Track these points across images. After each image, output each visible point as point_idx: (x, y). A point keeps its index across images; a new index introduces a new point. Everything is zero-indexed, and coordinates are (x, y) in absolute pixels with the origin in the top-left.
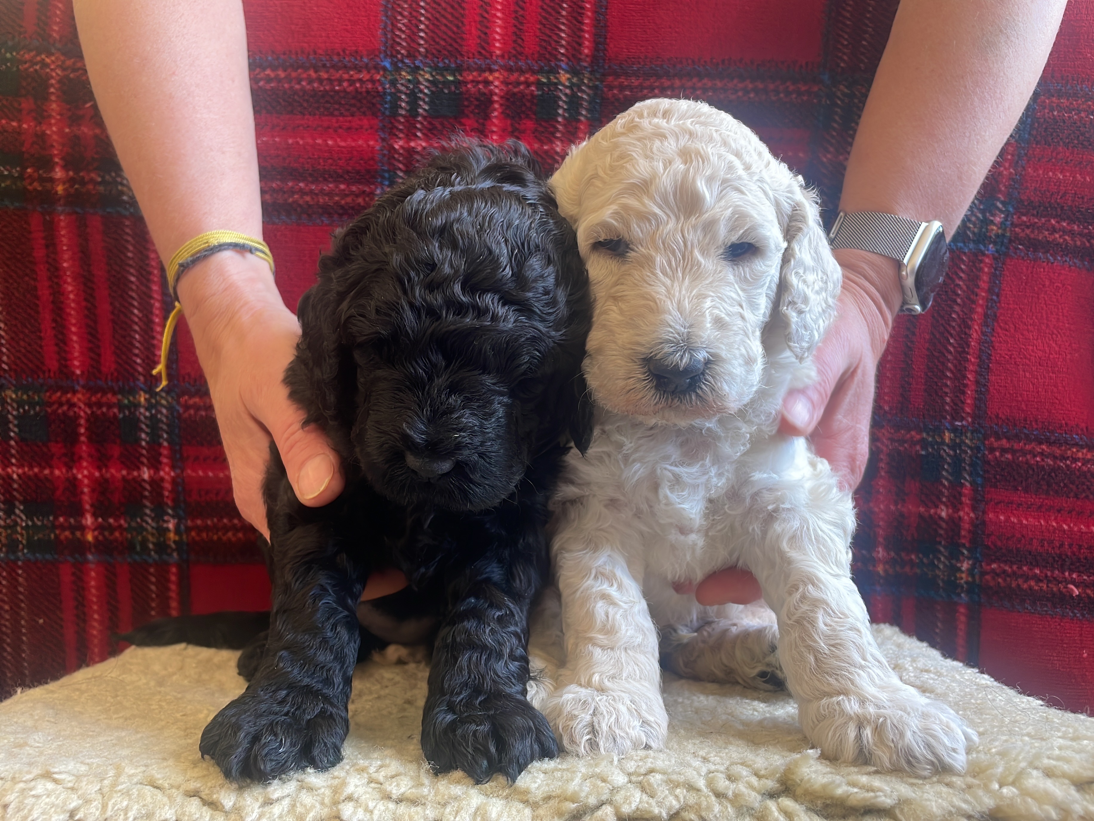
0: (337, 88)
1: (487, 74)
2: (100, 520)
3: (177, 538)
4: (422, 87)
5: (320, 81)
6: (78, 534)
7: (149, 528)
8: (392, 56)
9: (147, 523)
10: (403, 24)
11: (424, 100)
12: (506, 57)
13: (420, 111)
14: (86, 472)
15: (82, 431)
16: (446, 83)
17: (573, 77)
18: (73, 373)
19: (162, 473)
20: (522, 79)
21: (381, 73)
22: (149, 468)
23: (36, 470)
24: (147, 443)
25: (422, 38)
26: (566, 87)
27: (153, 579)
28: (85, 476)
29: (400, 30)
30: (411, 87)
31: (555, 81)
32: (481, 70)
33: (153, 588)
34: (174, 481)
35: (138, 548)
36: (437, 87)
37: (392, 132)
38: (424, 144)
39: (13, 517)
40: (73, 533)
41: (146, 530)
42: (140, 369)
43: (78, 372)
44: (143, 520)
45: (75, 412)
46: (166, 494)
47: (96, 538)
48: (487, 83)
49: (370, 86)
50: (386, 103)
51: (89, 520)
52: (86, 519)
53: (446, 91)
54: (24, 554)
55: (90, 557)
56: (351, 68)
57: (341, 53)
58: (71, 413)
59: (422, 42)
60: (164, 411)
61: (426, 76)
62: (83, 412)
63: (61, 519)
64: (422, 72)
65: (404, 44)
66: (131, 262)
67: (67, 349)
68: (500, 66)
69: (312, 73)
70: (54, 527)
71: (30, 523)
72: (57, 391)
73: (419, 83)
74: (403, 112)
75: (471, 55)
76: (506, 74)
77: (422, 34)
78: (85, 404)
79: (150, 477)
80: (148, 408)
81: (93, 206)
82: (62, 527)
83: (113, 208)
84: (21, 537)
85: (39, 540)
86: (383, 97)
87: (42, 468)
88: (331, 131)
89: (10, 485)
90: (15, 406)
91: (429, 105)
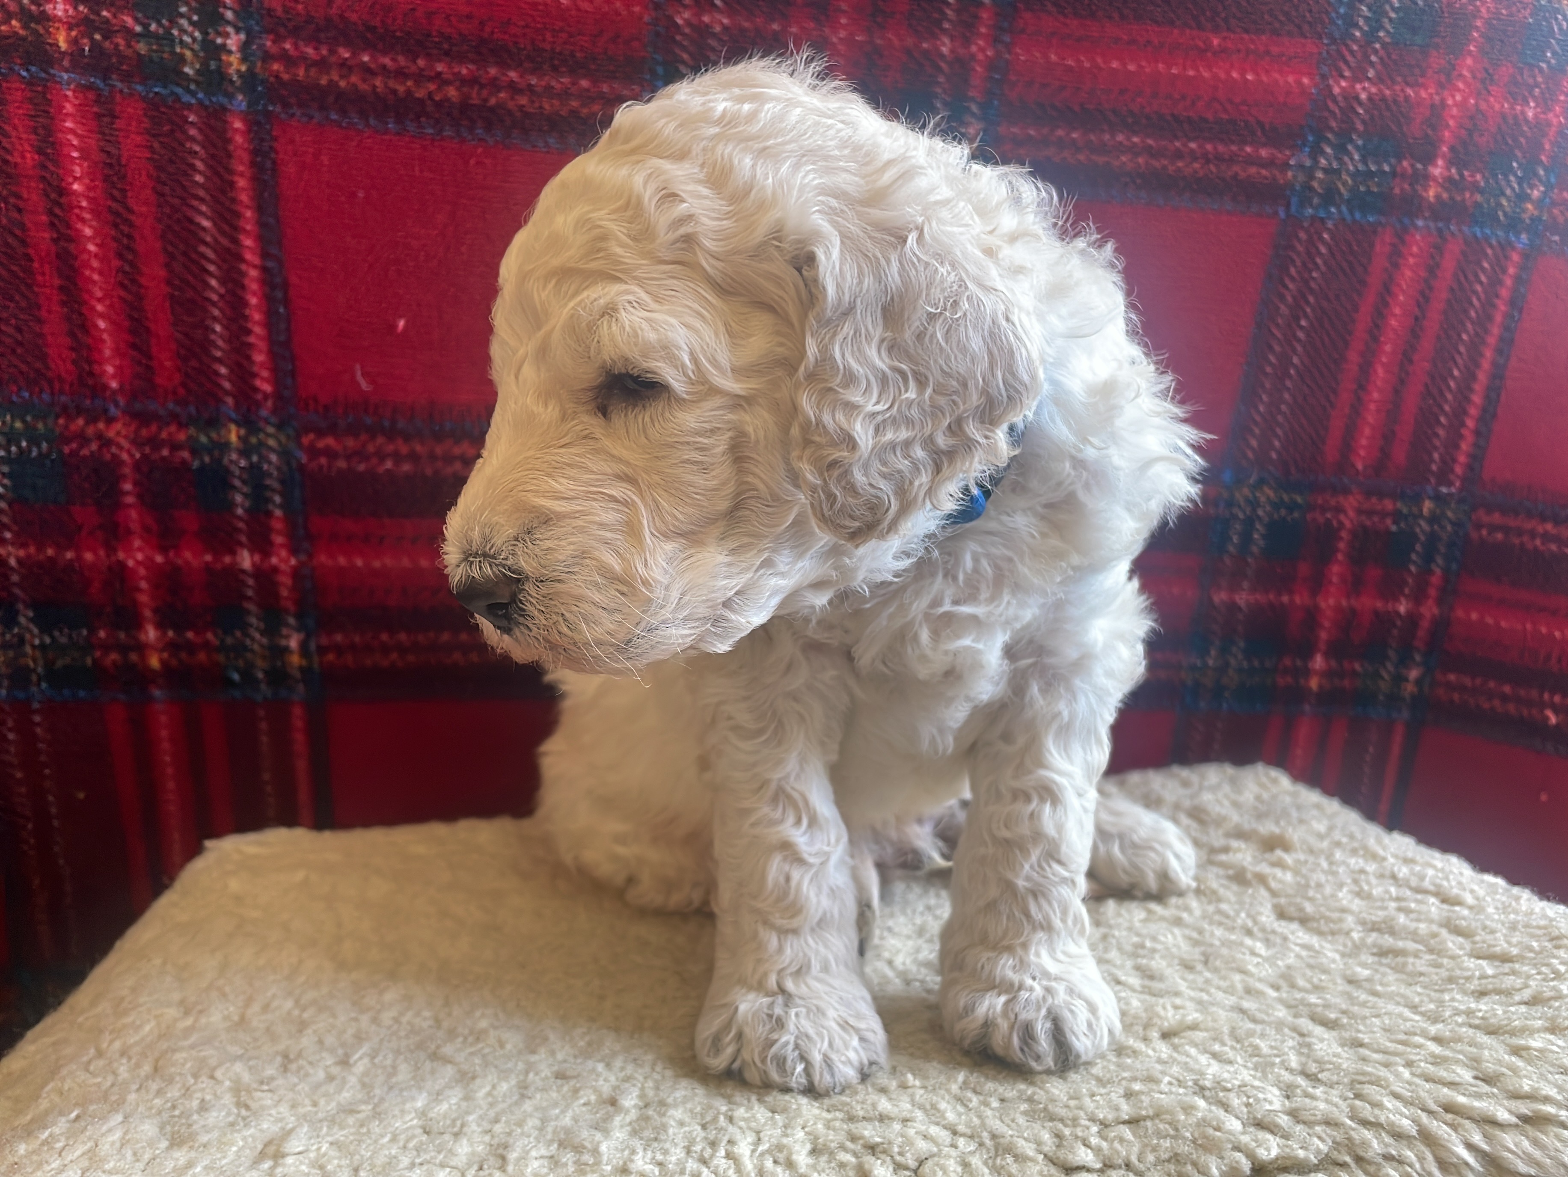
2: (171, 633)
3: (304, 663)
7: (256, 647)
9: (253, 639)
14: (139, 556)
15: (128, 487)
18: (106, 387)
19: (274, 560)
22: (252, 552)
23: (50, 552)
24: (247, 511)
27: (264, 727)
28: (138, 563)
33: (265, 739)
34: (296, 573)
35: (238, 677)
39: (16, 630)
40: (124, 656)
41: (251, 650)
42: (227, 385)
43: (114, 385)
44: (246, 635)
45: (113, 455)
46: (285, 593)
47: (164, 663)
51: (151, 634)
52: (146, 633)
54: (41, 691)
55: (157, 693)
58: (108, 457)
60: (274, 458)
62: (127, 452)
63: (102, 634)
66: (201, 193)
67: (89, 341)
70: (91, 645)
71: (48, 640)
72: (76, 418)
78: (134, 442)
79: (254, 565)
80: (245, 452)
81: (127, 77)
82: (106, 648)
83: (165, 87)
84: (34, 663)
85: (66, 667)
87: (62, 549)
89: (5, 576)
90: (3, 441)
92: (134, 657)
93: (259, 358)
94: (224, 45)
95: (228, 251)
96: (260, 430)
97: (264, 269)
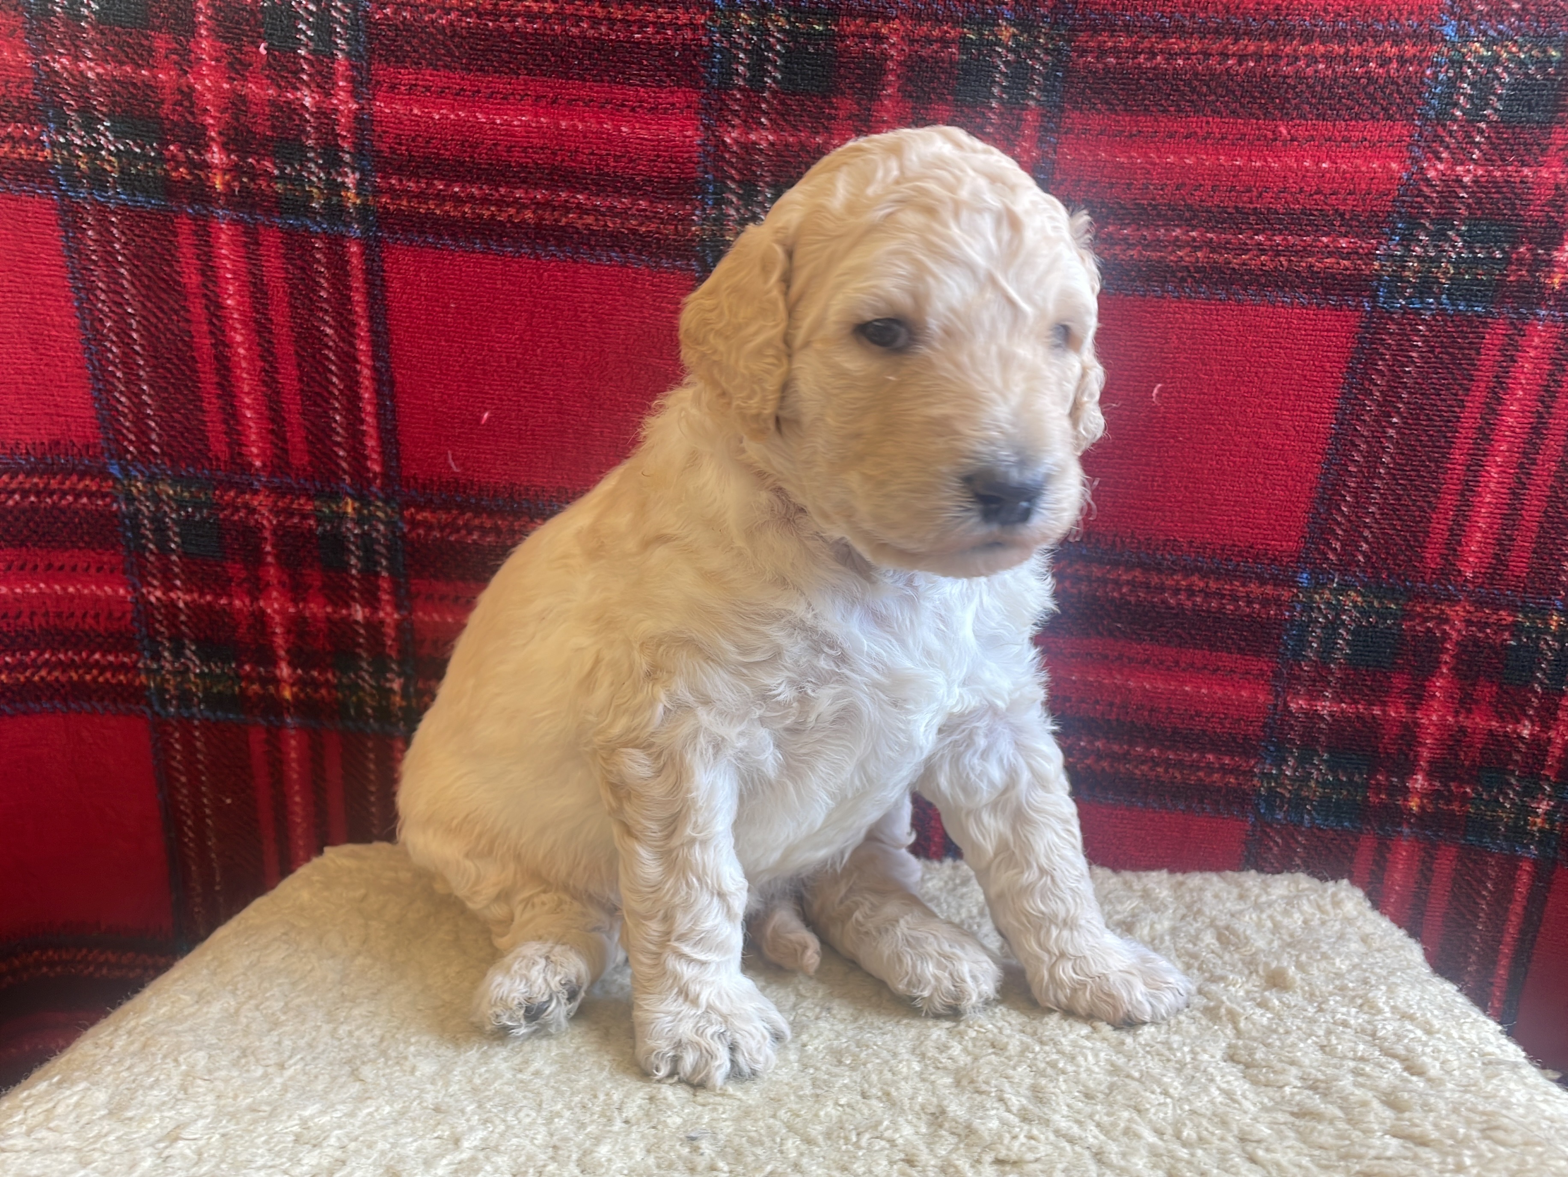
0: (637, 36)
1: (879, 23)
2: (299, 671)
3: (404, 704)
4: (772, 40)
5: (611, 21)
7: (367, 687)
9: (364, 680)
11: (774, 63)
13: (768, 81)
14: (276, 606)
15: (268, 548)
16: (811, 36)
17: (1021, 32)
18: (251, 465)
19: (381, 614)
20: (937, 33)
21: (708, 13)
22: (363, 607)
23: (209, 598)
24: (359, 572)
26: (1009, 50)
27: (373, 758)
28: (275, 611)
30: (755, 39)
31: (992, 37)
32: (870, 16)
33: (371, 766)
34: (398, 625)
36: (796, 42)
37: (721, 114)
38: (770, 137)
39: (183, 660)
40: (264, 687)
41: (363, 689)
42: (344, 465)
43: (258, 463)
44: (357, 676)
45: (256, 521)
46: (389, 642)
47: (295, 696)
48: (879, 38)
49: (688, 35)
50: (713, 65)
51: (284, 671)
52: (281, 669)
53: (811, 50)
54: (200, 710)
55: (289, 720)
58: (252, 522)
60: (381, 527)
61: (778, 23)
62: (267, 519)
63: (247, 668)
64: (773, 16)
66: (325, 306)
67: (240, 428)
68: (903, 9)
69: (597, 7)
70: (239, 677)
71: (206, 670)
72: (229, 490)
73: (767, 33)
74: (741, 82)
76: (909, 24)
78: (271, 511)
79: (365, 617)
80: (359, 523)
81: (268, 212)
82: (248, 678)
83: (297, 219)
84: (195, 687)
85: (219, 693)
86: (708, 56)
87: (218, 596)
88: (627, 111)
89: (176, 616)
90: (174, 506)
91: (781, 72)
92: (271, 689)
93: (371, 443)
94: (343, 183)
95: (346, 354)
96: (370, 503)
97: (374, 369)
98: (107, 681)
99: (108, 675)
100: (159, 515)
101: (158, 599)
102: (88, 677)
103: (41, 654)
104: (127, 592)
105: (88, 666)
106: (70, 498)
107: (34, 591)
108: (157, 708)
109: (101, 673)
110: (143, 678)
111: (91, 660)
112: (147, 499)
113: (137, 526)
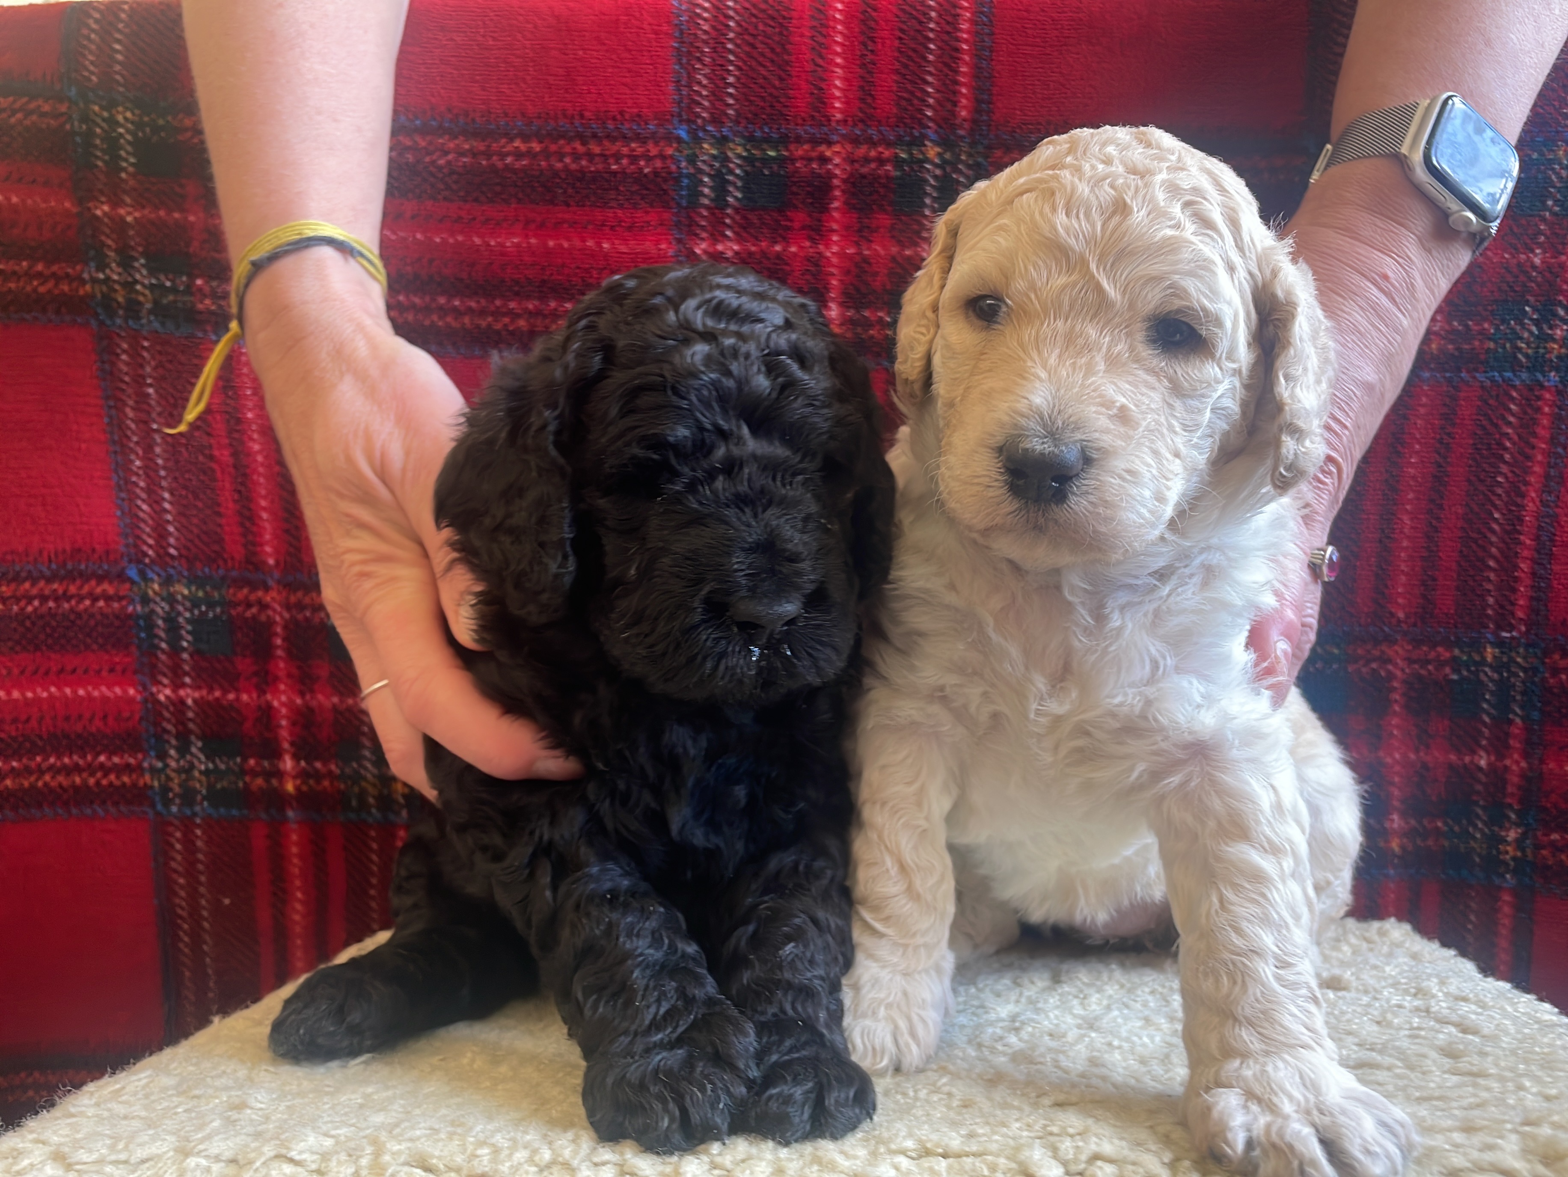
0: (614, 167)
1: (823, 148)
2: (303, 763)
4: (731, 165)
5: (590, 156)
6: (275, 782)
7: (369, 776)
8: (689, 121)
9: (366, 769)
10: (705, 75)
11: (734, 184)
12: (850, 123)
13: (730, 199)
14: (283, 698)
15: (279, 642)
16: (766, 161)
17: (945, 151)
18: (265, 563)
20: (873, 153)
21: (675, 145)
23: (217, 694)
25: (731, 95)
26: (936, 166)
27: (375, 846)
28: (281, 703)
29: (699, 83)
30: (717, 165)
31: (921, 157)
32: (815, 142)
33: (375, 858)
35: (354, 803)
36: (754, 166)
37: (691, 229)
38: (736, 248)
39: (188, 757)
40: (267, 781)
41: (365, 779)
43: (271, 561)
44: (361, 766)
45: (268, 616)
47: (297, 788)
48: (824, 160)
49: (658, 164)
50: (682, 188)
51: (288, 764)
52: (285, 762)
53: (767, 173)
54: (203, 809)
55: (290, 814)
56: (632, 140)
57: (619, 117)
58: (263, 618)
59: (731, 101)
61: (737, 150)
62: (279, 616)
63: (252, 762)
64: (731, 145)
65: (706, 103)
67: (255, 529)
68: (843, 135)
69: (577, 145)
70: (243, 772)
71: (211, 766)
72: (241, 588)
73: (727, 159)
74: (706, 201)
75: (800, 121)
76: (849, 147)
77: (731, 90)
78: (283, 606)
82: (254, 773)
84: (200, 785)
85: (223, 789)
86: (677, 180)
87: (225, 692)
88: (607, 230)
89: (183, 713)
90: (188, 604)
91: (742, 192)
98: (111, 784)
99: (112, 777)
100: (173, 615)
101: (167, 697)
102: (92, 781)
103: (45, 759)
104: (137, 691)
105: (91, 769)
106: (87, 602)
107: (45, 695)
108: (159, 807)
109: (105, 775)
110: (147, 777)
111: (96, 763)
112: (163, 599)
113: (150, 626)
